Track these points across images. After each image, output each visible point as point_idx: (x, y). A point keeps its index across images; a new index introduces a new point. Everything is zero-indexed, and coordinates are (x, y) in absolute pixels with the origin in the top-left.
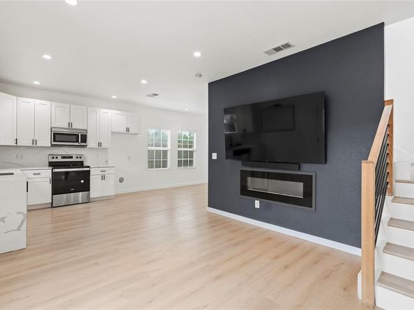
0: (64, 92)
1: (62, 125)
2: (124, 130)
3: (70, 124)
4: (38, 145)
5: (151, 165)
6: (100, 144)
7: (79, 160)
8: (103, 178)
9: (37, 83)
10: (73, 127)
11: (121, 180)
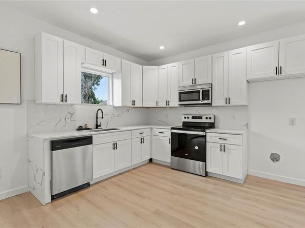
1: (187, 84)
2: (272, 73)
3: (194, 81)
4: (170, 106)
6: (228, 101)
7: (208, 121)
8: (223, 148)
10: (197, 83)
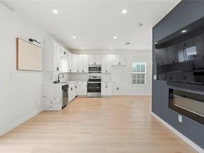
0: (91, 50)
1: (92, 64)
2: (118, 64)
4: (84, 72)
5: (134, 82)
7: (99, 78)
8: (106, 87)
9: (83, 48)
10: (96, 64)
11: (118, 89)
